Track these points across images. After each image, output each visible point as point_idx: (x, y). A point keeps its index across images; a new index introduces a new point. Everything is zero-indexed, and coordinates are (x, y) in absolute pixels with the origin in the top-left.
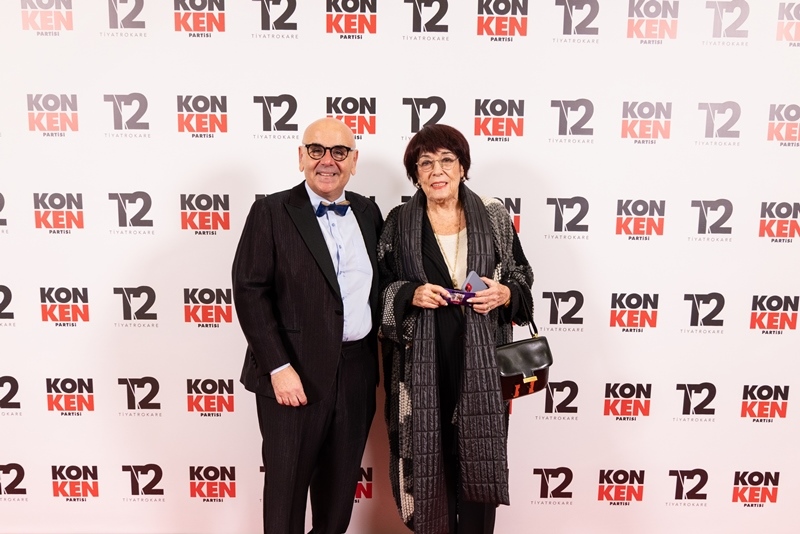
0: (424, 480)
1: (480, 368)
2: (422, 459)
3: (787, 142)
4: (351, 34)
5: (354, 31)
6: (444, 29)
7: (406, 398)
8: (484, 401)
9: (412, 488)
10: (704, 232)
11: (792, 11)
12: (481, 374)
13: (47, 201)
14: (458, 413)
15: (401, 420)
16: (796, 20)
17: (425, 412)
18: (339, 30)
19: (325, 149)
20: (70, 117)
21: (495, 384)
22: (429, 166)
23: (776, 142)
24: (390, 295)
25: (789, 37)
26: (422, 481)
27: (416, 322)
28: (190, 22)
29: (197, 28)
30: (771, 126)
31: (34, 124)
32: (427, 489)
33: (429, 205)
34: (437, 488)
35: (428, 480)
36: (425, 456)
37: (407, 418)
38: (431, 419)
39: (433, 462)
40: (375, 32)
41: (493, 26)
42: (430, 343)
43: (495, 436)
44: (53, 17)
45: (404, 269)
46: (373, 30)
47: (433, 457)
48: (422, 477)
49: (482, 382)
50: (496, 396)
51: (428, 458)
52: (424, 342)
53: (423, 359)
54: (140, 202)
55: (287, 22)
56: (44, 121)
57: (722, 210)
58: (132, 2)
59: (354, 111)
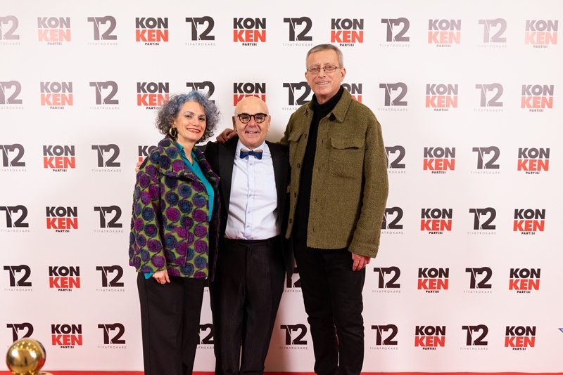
3: (534, 109)
6: (310, 39)
11: (534, 25)
16: (537, 31)
18: (242, 40)
20: (68, 96)
23: (526, 109)
25: (533, 42)
28: (146, 35)
29: (150, 39)
30: (523, 99)
31: (44, 101)
40: (265, 41)
41: (341, 37)
44: (58, 33)
46: (263, 40)
54: (112, 151)
55: (208, 35)
56: (51, 99)
57: (492, 153)
58: (109, 23)
59: (251, 91)
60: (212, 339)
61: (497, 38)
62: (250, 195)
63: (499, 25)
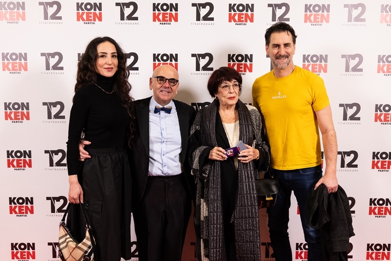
0: (215, 250)
1: (247, 194)
2: (214, 239)
3: (387, 74)
4: (165, 22)
5: (167, 21)
6: (212, 19)
7: (205, 207)
8: (249, 211)
9: (208, 254)
10: (346, 120)
11: (388, 9)
12: (247, 197)
13: (11, 106)
14: (234, 217)
15: (202, 219)
16: (390, 13)
17: (215, 214)
18: (159, 20)
19: (166, 79)
20: (23, 64)
21: (255, 202)
22: (227, 88)
23: (381, 74)
24: (197, 153)
25: (386, 22)
26: (213, 251)
27: (211, 167)
28: (85, 16)
29: (88, 20)
30: (379, 66)
31: (5, 67)
32: (216, 255)
33: (220, 107)
34: (221, 255)
35: (217, 251)
36: (215, 238)
37: (206, 218)
38: (218, 218)
39: (219, 241)
40: (177, 21)
41: (236, 18)
42: (218, 178)
43: (254, 230)
44: (15, 14)
45: (205, 140)
46: (176, 20)
47: (220, 238)
48: (213, 248)
49: (247, 201)
50: (255, 209)
51: (217, 239)
52: (215, 177)
53: (214, 186)
54: (59, 107)
55: (133, 16)
56: (10, 66)
57: (355, 108)
58: (55, 7)
59: (167, 60)
60: (137, 253)
61: (358, 19)
62: (163, 142)
63: (360, 9)
